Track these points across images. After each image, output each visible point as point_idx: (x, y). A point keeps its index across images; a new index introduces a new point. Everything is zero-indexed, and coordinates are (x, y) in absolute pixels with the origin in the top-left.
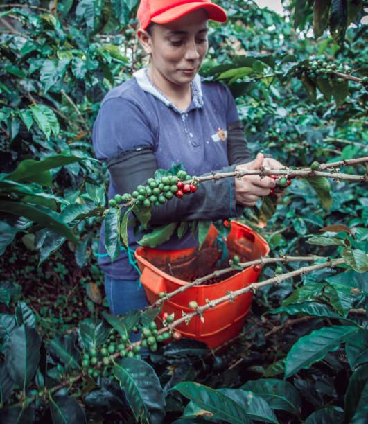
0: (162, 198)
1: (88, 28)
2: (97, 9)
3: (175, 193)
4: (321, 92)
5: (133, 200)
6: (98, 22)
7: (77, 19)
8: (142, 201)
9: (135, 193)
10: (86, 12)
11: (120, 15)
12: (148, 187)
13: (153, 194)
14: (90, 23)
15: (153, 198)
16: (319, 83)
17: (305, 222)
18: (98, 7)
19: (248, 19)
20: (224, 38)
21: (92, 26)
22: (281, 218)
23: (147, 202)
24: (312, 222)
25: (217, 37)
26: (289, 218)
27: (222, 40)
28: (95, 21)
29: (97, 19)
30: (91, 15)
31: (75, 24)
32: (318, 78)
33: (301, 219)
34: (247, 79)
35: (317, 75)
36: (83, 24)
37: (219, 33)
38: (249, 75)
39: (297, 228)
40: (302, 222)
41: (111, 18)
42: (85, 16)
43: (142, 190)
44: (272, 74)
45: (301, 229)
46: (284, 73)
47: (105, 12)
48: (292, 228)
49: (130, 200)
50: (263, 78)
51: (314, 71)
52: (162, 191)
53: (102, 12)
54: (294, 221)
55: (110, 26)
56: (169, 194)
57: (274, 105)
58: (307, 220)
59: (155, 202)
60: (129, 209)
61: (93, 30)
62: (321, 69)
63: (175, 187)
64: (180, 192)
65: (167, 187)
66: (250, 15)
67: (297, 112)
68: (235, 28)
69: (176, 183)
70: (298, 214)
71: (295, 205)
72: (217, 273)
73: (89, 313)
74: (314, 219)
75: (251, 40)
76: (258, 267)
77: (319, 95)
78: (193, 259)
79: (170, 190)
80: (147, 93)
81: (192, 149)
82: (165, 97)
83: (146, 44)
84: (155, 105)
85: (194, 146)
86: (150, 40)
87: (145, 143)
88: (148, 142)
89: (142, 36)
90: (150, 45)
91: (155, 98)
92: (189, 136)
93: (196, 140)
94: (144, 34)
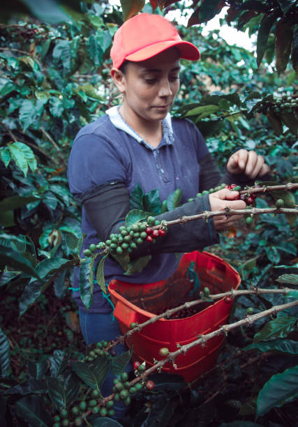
0: (133, 245)
1: (64, 70)
2: (72, 51)
3: (145, 239)
4: (287, 126)
5: (107, 247)
6: (74, 63)
7: (54, 61)
8: (115, 249)
9: (108, 241)
10: (63, 54)
11: (94, 57)
12: (120, 235)
13: (124, 241)
14: (67, 64)
15: (125, 245)
16: (284, 117)
17: (278, 250)
18: (74, 49)
19: (218, 56)
20: (194, 75)
21: (69, 67)
22: (254, 246)
23: (119, 249)
24: (285, 250)
25: (188, 74)
26: (262, 247)
27: (192, 76)
28: (71, 62)
29: (73, 60)
30: (67, 57)
31: (52, 66)
32: (283, 113)
33: (273, 248)
34: (214, 117)
35: (281, 109)
36: (59, 66)
37: (189, 70)
38: (215, 114)
39: (270, 257)
40: (276, 251)
41: (86, 59)
42: (62, 58)
43: (114, 239)
44: (238, 111)
45: (274, 258)
46: (248, 110)
47: (81, 54)
48: (266, 256)
49: (105, 248)
50: (229, 115)
51: (279, 105)
52: (133, 239)
53: (78, 53)
54: (267, 249)
55: (86, 67)
56: (140, 240)
57: (243, 138)
58: (280, 248)
59: (127, 248)
60: (105, 257)
61: (69, 71)
62: (286, 104)
63: (144, 234)
64: (149, 238)
65: (137, 234)
66: (219, 51)
67: (266, 143)
68: (204, 65)
69: (145, 230)
70: (271, 242)
71: (267, 233)
72: (188, 305)
73: (69, 342)
74: (287, 247)
75: (220, 76)
76: (228, 299)
77: (286, 129)
78: (166, 290)
79: (139, 237)
80: (119, 130)
81: (163, 184)
82: (138, 135)
83: (120, 83)
84: (128, 141)
85: (165, 182)
86: (123, 79)
87: (118, 178)
88: (121, 177)
89: (115, 75)
90: (123, 84)
91: (128, 135)
92: (161, 172)
93: (167, 176)
94: (117, 73)
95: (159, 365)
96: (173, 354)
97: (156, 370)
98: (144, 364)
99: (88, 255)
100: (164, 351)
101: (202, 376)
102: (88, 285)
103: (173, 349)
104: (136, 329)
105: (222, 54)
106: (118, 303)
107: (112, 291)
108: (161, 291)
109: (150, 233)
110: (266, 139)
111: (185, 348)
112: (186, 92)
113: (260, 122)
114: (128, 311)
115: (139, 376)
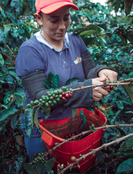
0: (55, 101)
1: (17, 13)
2: (21, 4)
3: (61, 98)
4: (129, 41)
5: (40, 103)
6: (21, 10)
7: (11, 8)
8: (44, 104)
9: (41, 100)
10: (16, 5)
11: (32, 7)
12: (47, 96)
13: (50, 100)
14: (18, 10)
15: (50, 102)
16: (128, 37)
17: (122, 102)
18: (21, 3)
19: (91, 7)
20: (80, 16)
21: (19, 12)
22: (110, 100)
23: (47, 104)
24: (126, 102)
25: (77, 16)
26: (114, 101)
27: (79, 17)
28: (20, 9)
29: (21, 8)
30: (18, 7)
31: (10, 11)
32: (128, 34)
33: (120, 101)
34: (93, 36)
35: (128, 33)
36: (14, 11)
37: (77, 14)
38: (94, 34)
39: (119, 106)
40: (121, 103)
41: (27, 8)
42: (15, 7)
43: (44, 98)
44: (105, 33)
45: (121, 106)
46: (112, 32)
47: (24, 5)
48: (116, 106)
49: (38, 103)
50: (100, 35)
51: (126, 30)
52: (54, 98)
53: (23, 5)
54: (117, 102)
55: (27, 12)
56: (58, 99)
57: (106, 47)
58: (124, 102)
59: (51, 104)
60: (38, 108)
61: (19, 13)
62: (130, 30)
63: (61, 96)
64: (64, 98)
65: (57, 96)
66: (92, 5)
67: (116, 50)
68: (85, 11)
69: (61, 94)
70: (118, 98)
71: (117, 94)
72: (84, 133)
73: (18, 152)
74: (127, 101)
75: (91, 17)
76: (104, 130)
77: (128, 42)
78: (69, 125)
79: (58, 97)
80: (41, 43)
81: (65, 69)
82: (50, 45)
83: (40, 21)
84: (46, 49)
85: (66, 68)
86: (41, 19)
87: (40, 68)
88: (42, 67)
89: (37, 17)
90: (41, 21)
91: (46, 46)
92: (63, 63)
93: (67, 65)
94: (38, 16)
95: (70, 165)
96: (78, 160)
97: (69, 169)
98: (62, 165)
99: (29, 107)
100: (73, 158)
101: (89, 169)
102: (30, 124)
103: (77, 157)
104: (58, 146)
105: (93, 7)
106: (44, 132)
107: (41, 126)
108: (66, 125)
109: (64, 95)
110: (116, 48)
111: (84, 156)
112: (75, 25)
113: (110, 40)
114: (49, 136)
115: (60, 172)
